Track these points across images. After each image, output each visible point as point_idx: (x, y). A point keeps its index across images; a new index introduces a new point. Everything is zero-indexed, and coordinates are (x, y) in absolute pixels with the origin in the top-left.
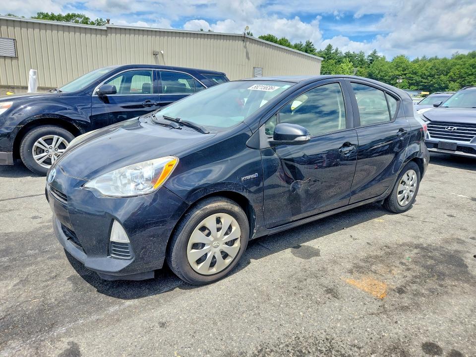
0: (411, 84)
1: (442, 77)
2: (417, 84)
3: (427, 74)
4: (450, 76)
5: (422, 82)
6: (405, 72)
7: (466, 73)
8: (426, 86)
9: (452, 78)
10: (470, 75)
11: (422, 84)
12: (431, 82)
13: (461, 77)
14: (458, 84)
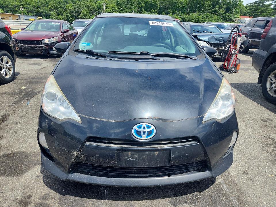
0: (29, 12)
1: (46, 8)
2: (32, 12)
3: (36, 5)
4: (50, 8)
5: (35, 11)
6: (22, 4)
7: (58, 6)
8: (38, 13)
9: (51, 9)
10: (59, 7)
11: (35, 12)
12: (41, 11)
13: (56, 9)
14: (55, 13)
